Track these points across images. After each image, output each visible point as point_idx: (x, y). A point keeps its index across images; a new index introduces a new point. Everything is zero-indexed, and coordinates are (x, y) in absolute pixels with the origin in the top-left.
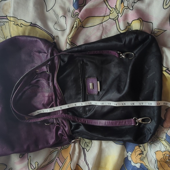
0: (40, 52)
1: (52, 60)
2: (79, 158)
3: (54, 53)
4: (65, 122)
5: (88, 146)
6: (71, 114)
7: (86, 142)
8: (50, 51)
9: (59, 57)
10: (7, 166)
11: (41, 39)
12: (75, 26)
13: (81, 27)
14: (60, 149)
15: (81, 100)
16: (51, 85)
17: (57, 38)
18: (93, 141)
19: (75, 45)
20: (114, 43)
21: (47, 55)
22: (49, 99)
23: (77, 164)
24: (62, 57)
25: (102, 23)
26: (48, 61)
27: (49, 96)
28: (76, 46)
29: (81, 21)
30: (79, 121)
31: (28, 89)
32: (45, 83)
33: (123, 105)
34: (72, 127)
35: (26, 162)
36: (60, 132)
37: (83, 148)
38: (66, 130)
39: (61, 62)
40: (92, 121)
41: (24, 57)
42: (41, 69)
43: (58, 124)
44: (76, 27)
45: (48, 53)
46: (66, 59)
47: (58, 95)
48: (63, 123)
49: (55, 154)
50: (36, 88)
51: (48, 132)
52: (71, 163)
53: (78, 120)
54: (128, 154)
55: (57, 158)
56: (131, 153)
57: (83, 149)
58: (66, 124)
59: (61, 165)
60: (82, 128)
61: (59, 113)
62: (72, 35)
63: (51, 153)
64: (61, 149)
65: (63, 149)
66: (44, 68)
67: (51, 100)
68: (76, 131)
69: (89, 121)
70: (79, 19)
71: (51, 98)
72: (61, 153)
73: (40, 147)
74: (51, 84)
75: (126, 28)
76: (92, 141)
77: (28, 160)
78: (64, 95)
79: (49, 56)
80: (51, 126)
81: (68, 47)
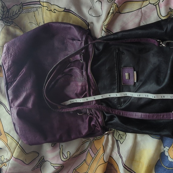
0: (73, 39)
1: (86, 48)
2: (112, 150)
3: (88, 41)
4: (98, 113)
5: (121, 138)
6: (104, 105)
7: (120, 134)
8: (84, 38)
9: (94, 45)
10: (39, 154)
11: (75, 26)
12: (111, 11)
13: (118, 13)
14: (93, 140)
15: (116, 91)
16: (84, 75)
17: (92, 24)
18: (128, 134)
19: (111, 33)
20: (154, 30)
21: (81, 43)
22: (82, 89)
23: (110, 156)
24: (96, 45)
25: (141, 8)
26: (82, 49)
27: (82, 86)
28: (112, 33)
29: (117, 7)
30: (114, 113)
31: (60, 78)
32: (78, 72)
33: (162, 98)
34: (106, 118)
35: (58, 151)
36: (93, 123)
37: (116, 140)
38: (99, 121)
39: (96, 50)
40: (127, 113)
41: (57, 44)
42: (75, 57)
43: (91, 114)
44: (112, 13)
45: (82, 40)
46: (101, 47)
47: (92, 85)
48: (96, 114)
49: (87, 145)
50: (69, 78)
51: (80, 122)
52: (104, 155)
53: (113, 112)
54: (165, 149)
55: (89, 148)
56: (168, 148)
57: (117, 141)
58: (99, 115)
59: (93, 155)
60: (116, 120)
61: (93, 103)
62: (108, 22)
63: (83, 143)
64: (94, 140)
65: (95, 140)
66: (78, 57)
67: (84, 90)
68: (109, 122)
69: (123, 113)
70: (115, 4)
71: (84, 87)
72: (93, 144)
73: (72, 137)
74: (84, 73)
75: (168, 14)
76: (126, 133)
77: (60, 149)
78: (97, 85)
79: (83, 44)
80: (84, 116)
81: (104, 34)
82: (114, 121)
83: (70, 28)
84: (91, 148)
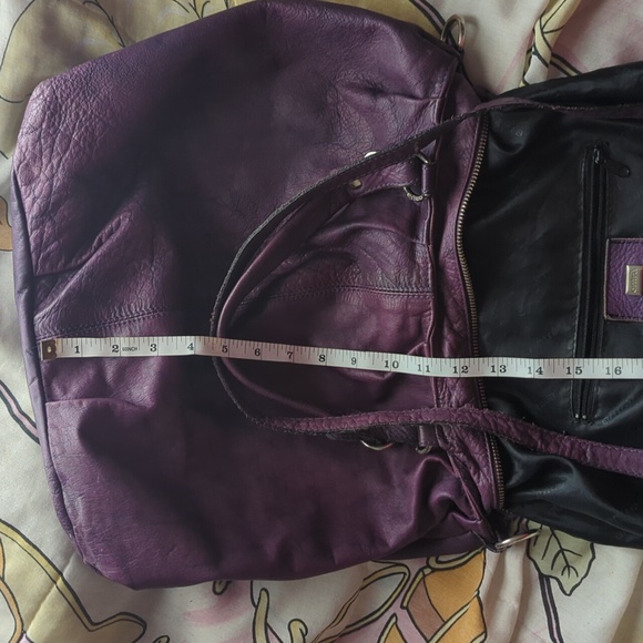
0: (376, 91)
1: (445, 135)
2: (520, 621)
3: (458, 99)
4: (474, 447)
5: (568, 566)
6: (504, 410)
7: (562, 550)
8: (438, 88)
9: (485, 120)
10: (144, 624)
14: (421, 570)
15: (572, 345)
16: (419, 261)
18: (601, 549)
19: (568, 70)
21: (422, 110)
22: (403, 327)
24: (497, 123)
26: (424, 139)
27: (405, 314)
28: (574, 74)
30: (552, 449)
31: (293, 270)
32: (392, 248)
34: (513, 473)
35: (242, 617)
36: (445, 494)
37: (542, 576)
38: (480, 485)
39: (493, 146)
40: (615, 455)
41: (285, 108)
42: (379, 174)
43: (436, 451)
45: (427, 95)
46: (520, 136)
47: (452, 311)
48: (465, 450)
51: (372, 485)
53: (547, 445)
57: (545, 579)
58: (479, 458)
61: (450, 396)
63: (366, 583)
64: (427, 571)
65: (434, 570)
66: (397, 175)
67: (412, 329)
68: (529, 493)
69: (599, 452)
71: (412, 321)
72: (421, 587)
73: (338, 556)
74: (422, 251)
76: (597, 547)
77: (256, 607)
78: (478, 312)
79: (432, 113)
81: (536, 72)
82: (560, 489)
83: (371, 32)
84: (407, 608)
